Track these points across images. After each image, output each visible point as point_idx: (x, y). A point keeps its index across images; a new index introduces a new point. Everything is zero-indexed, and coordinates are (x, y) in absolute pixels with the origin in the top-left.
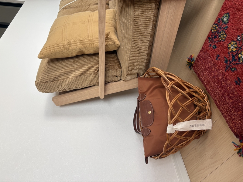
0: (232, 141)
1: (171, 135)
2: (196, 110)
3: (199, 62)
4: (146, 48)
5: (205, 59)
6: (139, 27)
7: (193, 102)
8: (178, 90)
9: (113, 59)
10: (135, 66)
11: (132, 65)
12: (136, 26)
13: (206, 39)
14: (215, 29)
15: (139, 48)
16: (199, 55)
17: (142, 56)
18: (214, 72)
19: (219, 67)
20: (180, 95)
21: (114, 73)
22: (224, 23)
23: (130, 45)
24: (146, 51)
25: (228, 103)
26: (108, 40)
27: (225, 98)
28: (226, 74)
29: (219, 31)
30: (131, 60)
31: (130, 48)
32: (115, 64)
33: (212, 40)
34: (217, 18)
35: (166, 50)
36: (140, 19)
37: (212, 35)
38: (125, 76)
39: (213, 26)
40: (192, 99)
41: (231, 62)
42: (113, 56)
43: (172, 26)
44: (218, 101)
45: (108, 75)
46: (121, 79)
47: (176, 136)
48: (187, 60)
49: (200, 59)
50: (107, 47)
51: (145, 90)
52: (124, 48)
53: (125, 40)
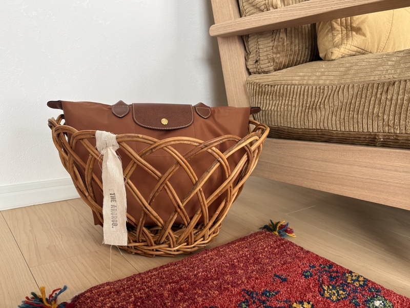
0: (67, 285)
1: (93, 140)
2: (155, 217)
3: (275, 242)
4: (318, 124)
5: (281, 253)
6: (373, 98)
7: (176, 211)
8: (205, 174)
9: (299, 50)
10: (277, 102)
11: (279, 92)
12: (375, 90)
13: (329, 261)
14: (354, 281)
15: (318, 104)
16: (292, 244)
17: (299, 115)
18: (244, 268)
19: (257, 278)
20: (194, 178)
21: (265, 54)
22: (369, 301)
23: (328, 82)
24: (310, 124)
25: (161, 286)
26: (345, 32)
27: (177, 282)
28: (235, 291)
29: (348, 286)
30: (292, 90)
31: (321, 82)
32: (287, 56)
33: (326, 271)
34: (382, 287)
35: (311, 172)
36: (394, 98)
37: (337, 272)
38: (255, 81)
39: (362, 276)
40: (182, 207)
41: (264, 302)
42: (307, 53)
43: (370, 182)
44: (174, 269)
45: (262, 39)
46: (250, 73)
47: (90, 157)
48: (283, 222)
49: (282, 245)
50: (328, 31)
51: (219, 121)
52: (323, 70)
53: (342, 69)
